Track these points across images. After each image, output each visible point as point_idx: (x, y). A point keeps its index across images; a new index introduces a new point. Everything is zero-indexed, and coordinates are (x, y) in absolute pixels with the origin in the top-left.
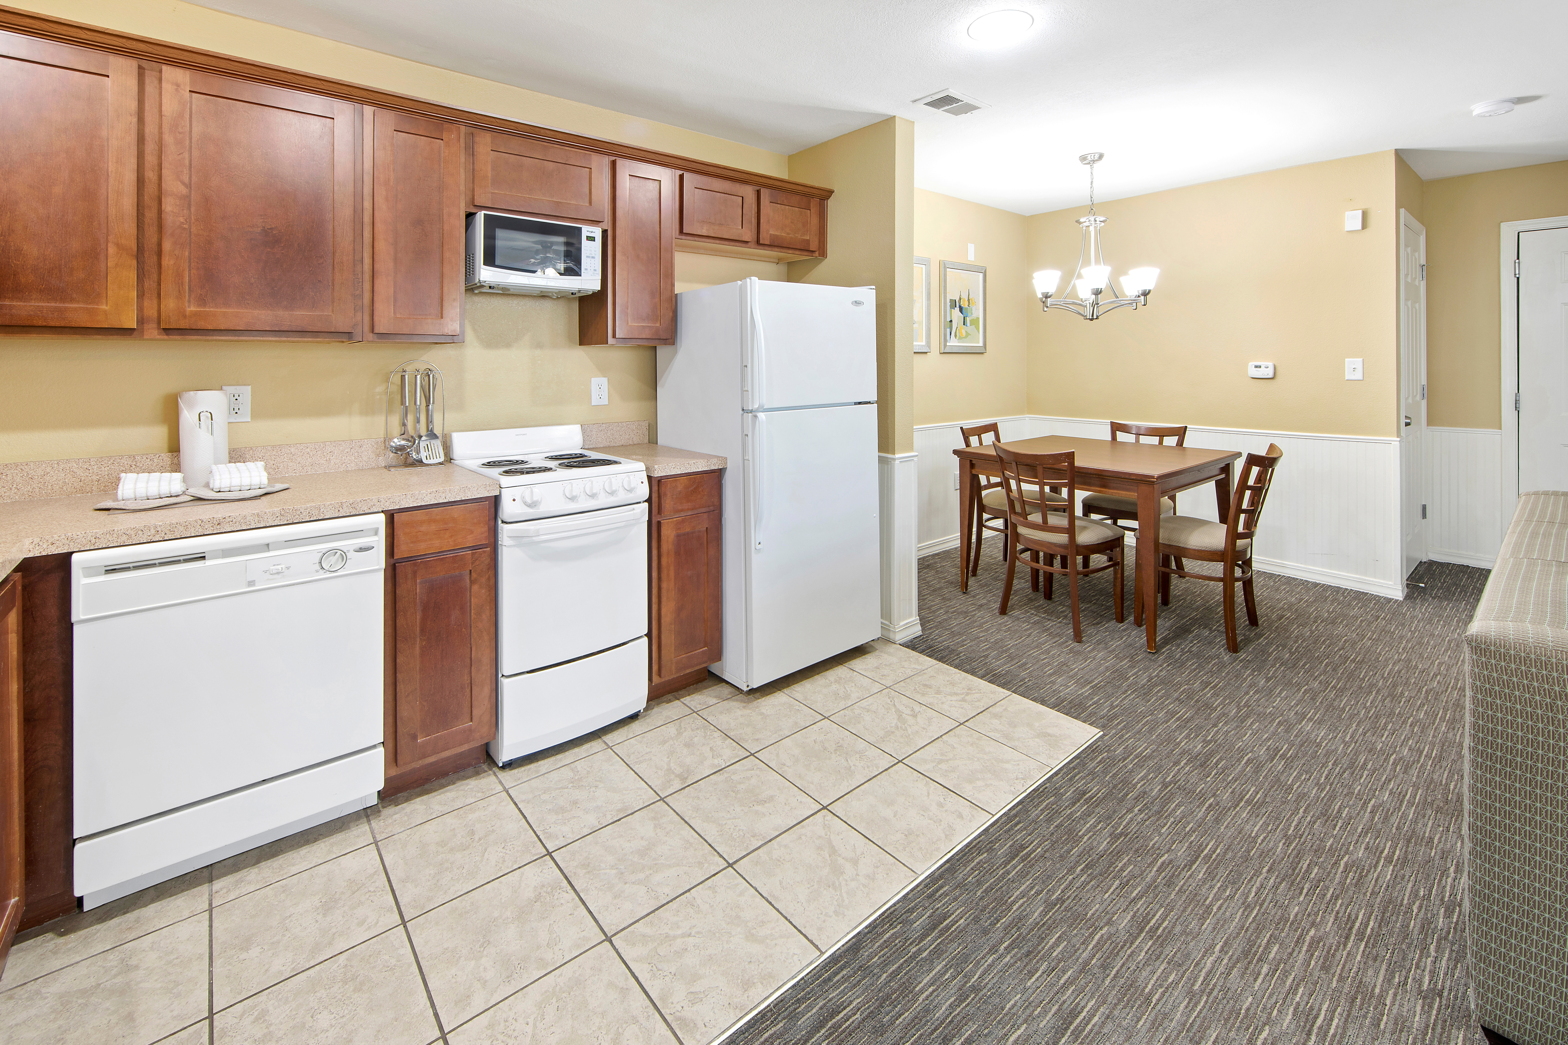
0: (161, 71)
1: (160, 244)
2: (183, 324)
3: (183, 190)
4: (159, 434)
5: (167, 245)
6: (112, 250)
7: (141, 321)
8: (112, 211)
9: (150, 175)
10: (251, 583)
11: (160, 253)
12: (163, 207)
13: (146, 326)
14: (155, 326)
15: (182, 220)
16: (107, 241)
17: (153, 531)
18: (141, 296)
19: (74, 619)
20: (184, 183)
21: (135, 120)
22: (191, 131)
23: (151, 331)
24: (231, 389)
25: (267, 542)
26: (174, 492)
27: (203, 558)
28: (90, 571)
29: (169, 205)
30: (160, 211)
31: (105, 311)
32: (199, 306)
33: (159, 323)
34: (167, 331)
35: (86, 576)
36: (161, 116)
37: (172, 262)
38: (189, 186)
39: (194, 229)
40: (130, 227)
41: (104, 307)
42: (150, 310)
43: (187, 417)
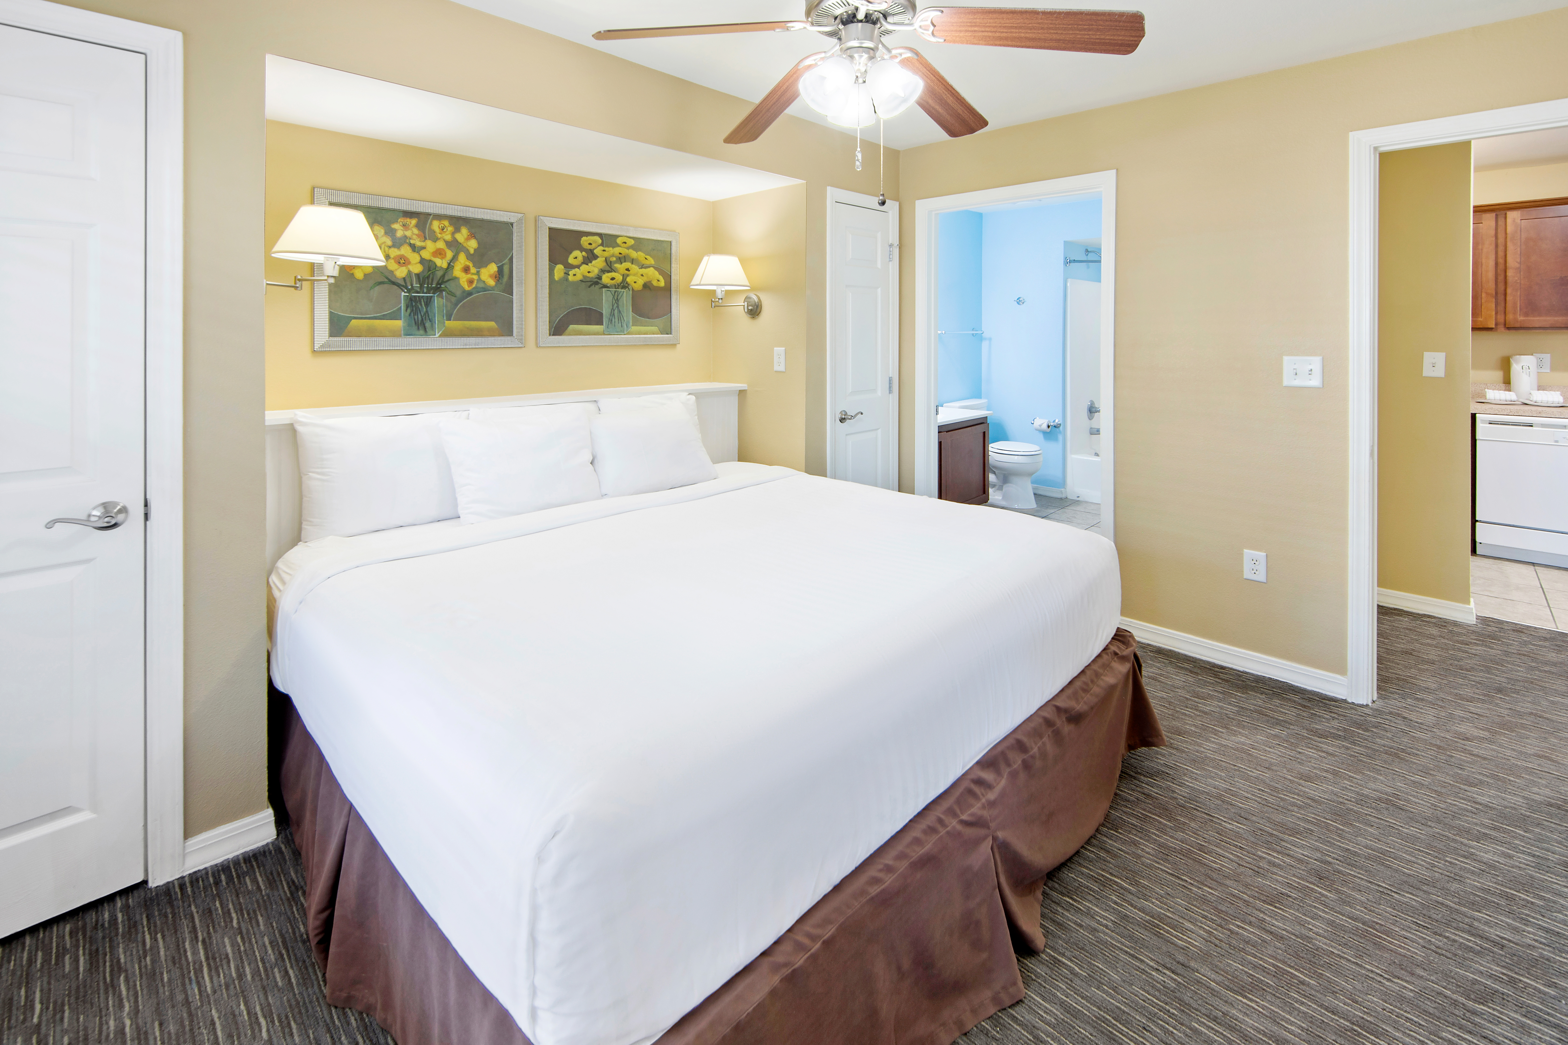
0: (1506, 214)
1: (1505, 290)
2: (1518, 325)
3: (1517, 265)
4: (1499, 375)
5: (1509, 291)
6: (1484, 295)
7: (1496, 324)
8: (1484, 279)
9: (1501, 261)
10: (1556, 441)
11: (1505, 294)
12: (1507, 274)
13: (1498, 326)
14: (1503, 326)
15: (1516, 279)
16: (1482, 292)
17: (1509, 411)
18: (1496, 313)
19: (1477, 438)
20: (1517, 262)
21: (1494, 239)
22: (1521, 238)
23: (1501, 328)
24: (1539, 355)
25: (1565, 424)
26: (1513, 399)
27: (1532, 426)
28: (1483, 421)
29: (1510, 273)
30: (1506, 276)
31: (1481, 321)
32: (1525, 316)
33: (1505, 325)
34: (1509, 328)
35: (1482, 423)
36: (1506, 234)
37: (1511, 298)
38: (1520, 263)
39: (1522, 282)
40: (1492, 285)
41: (1480, 319)
42: (1501, 319)
43: (1516, 367)
